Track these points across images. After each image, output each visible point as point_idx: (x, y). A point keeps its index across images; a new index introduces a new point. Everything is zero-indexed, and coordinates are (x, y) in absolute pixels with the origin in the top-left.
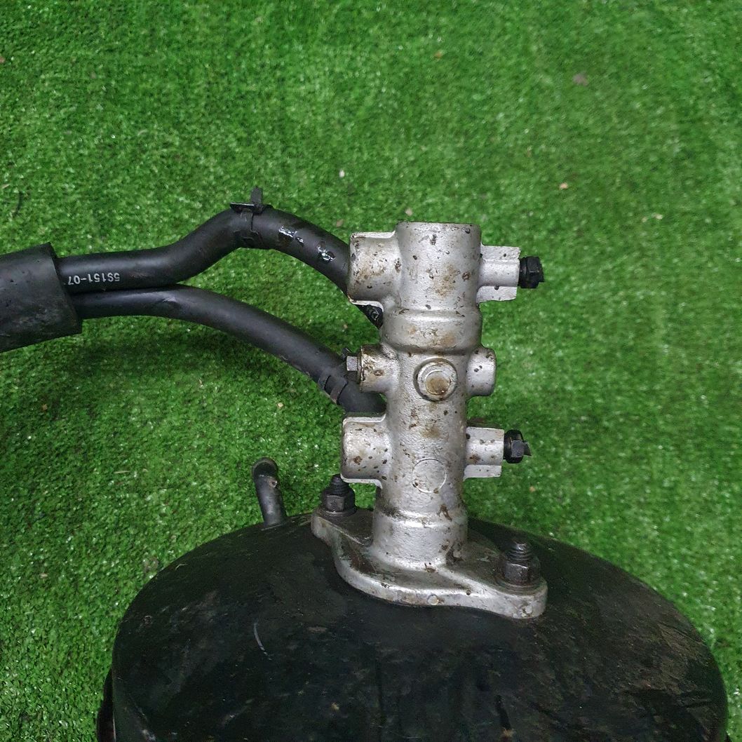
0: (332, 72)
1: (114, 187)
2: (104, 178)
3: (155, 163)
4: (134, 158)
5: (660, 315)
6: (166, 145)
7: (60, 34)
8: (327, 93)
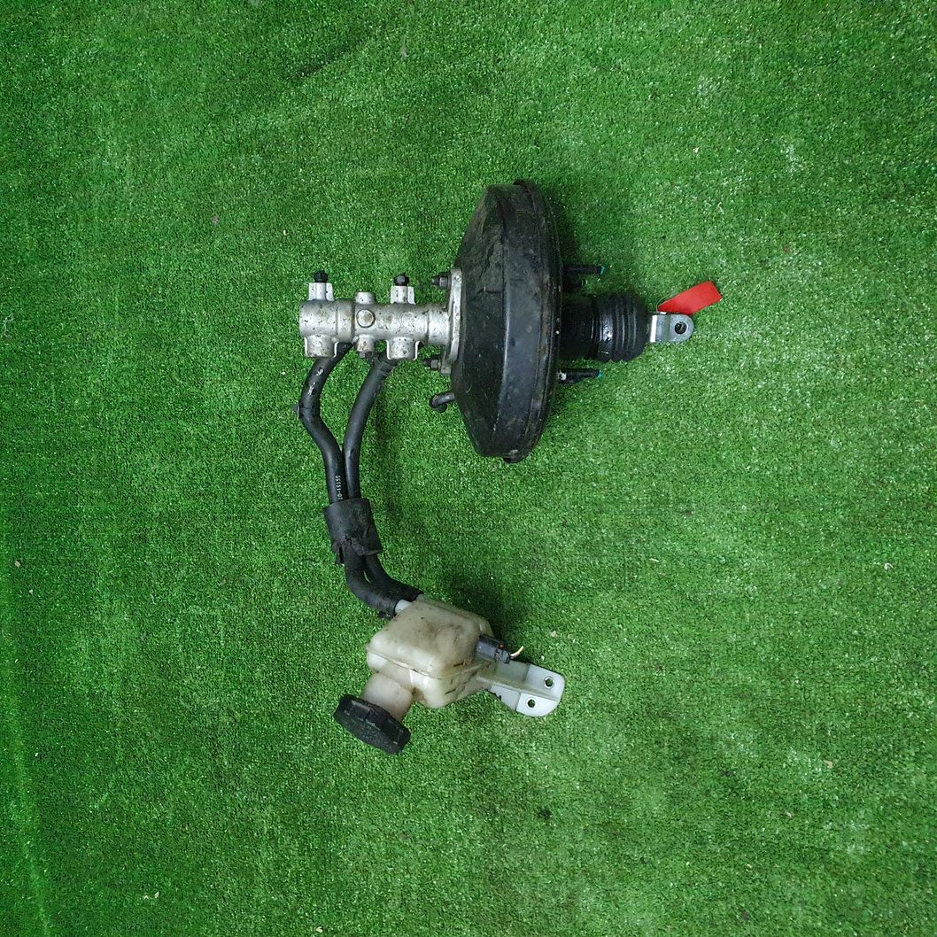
0: (221, 382)
1: (298, 508)
2: (292, 514)
3: (282, 485)
4: (280, 497)
5: (361, 172)
6: (271, 479)
7: (206, 550)
8: (235, 384)
